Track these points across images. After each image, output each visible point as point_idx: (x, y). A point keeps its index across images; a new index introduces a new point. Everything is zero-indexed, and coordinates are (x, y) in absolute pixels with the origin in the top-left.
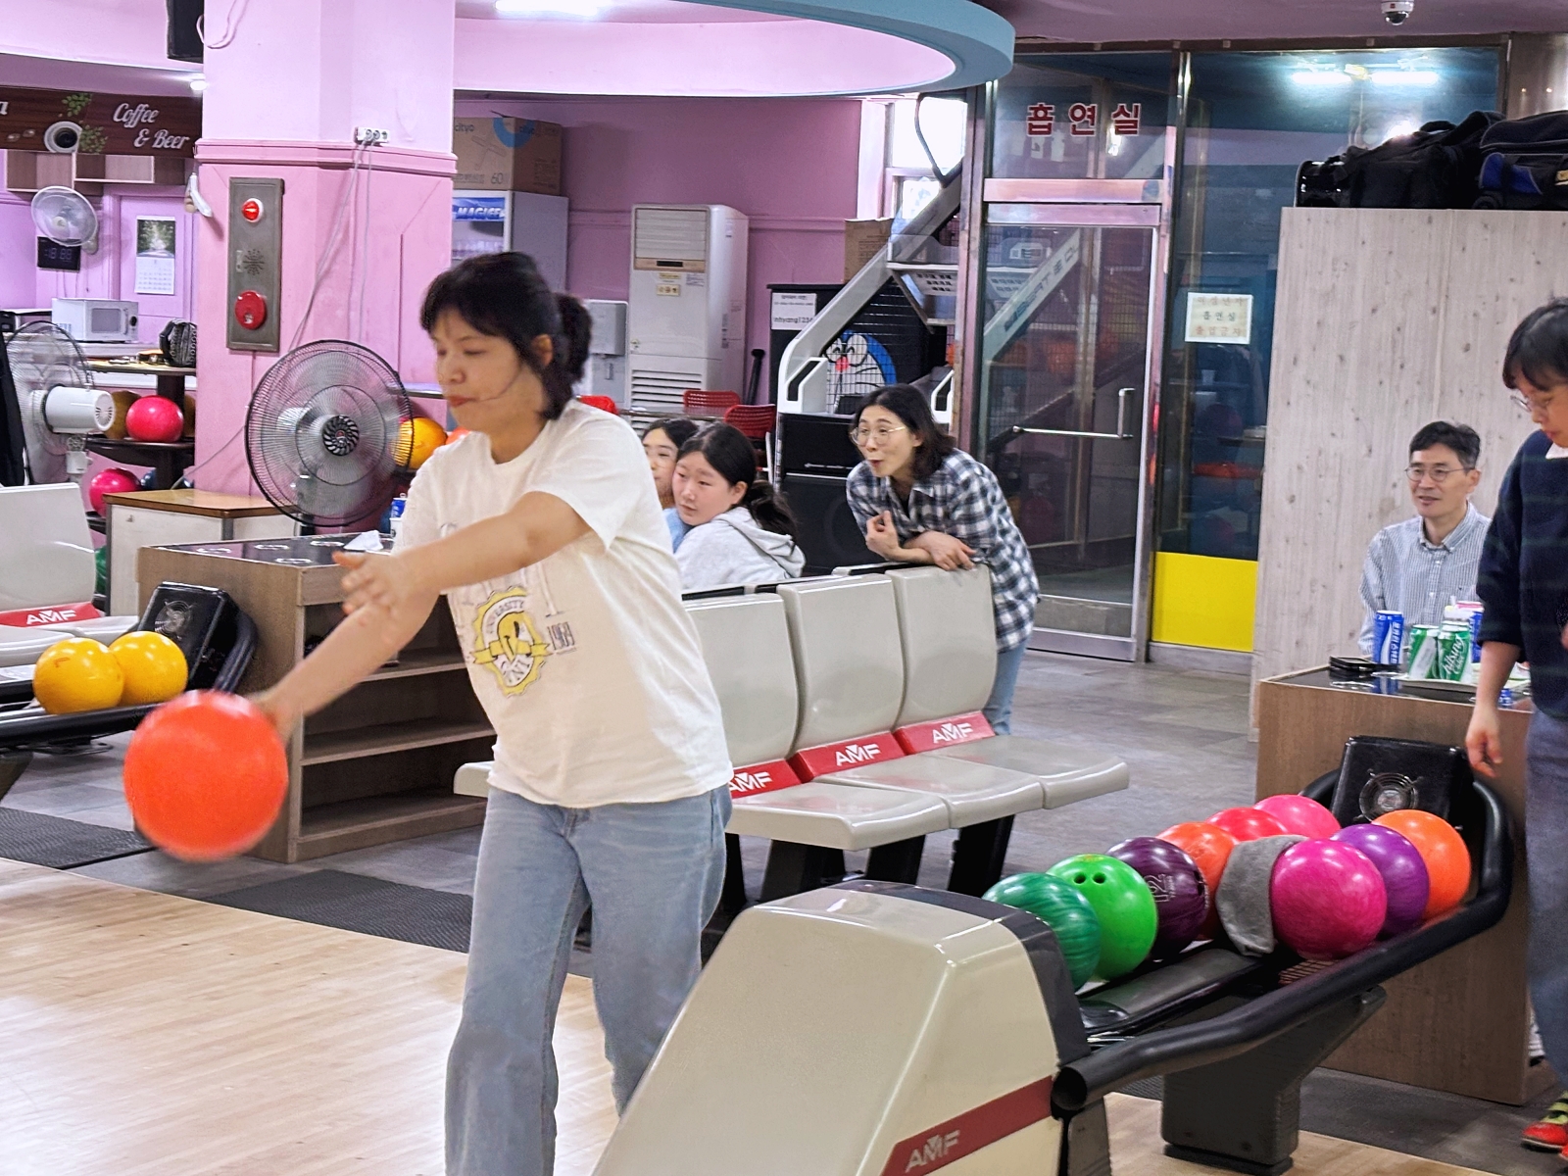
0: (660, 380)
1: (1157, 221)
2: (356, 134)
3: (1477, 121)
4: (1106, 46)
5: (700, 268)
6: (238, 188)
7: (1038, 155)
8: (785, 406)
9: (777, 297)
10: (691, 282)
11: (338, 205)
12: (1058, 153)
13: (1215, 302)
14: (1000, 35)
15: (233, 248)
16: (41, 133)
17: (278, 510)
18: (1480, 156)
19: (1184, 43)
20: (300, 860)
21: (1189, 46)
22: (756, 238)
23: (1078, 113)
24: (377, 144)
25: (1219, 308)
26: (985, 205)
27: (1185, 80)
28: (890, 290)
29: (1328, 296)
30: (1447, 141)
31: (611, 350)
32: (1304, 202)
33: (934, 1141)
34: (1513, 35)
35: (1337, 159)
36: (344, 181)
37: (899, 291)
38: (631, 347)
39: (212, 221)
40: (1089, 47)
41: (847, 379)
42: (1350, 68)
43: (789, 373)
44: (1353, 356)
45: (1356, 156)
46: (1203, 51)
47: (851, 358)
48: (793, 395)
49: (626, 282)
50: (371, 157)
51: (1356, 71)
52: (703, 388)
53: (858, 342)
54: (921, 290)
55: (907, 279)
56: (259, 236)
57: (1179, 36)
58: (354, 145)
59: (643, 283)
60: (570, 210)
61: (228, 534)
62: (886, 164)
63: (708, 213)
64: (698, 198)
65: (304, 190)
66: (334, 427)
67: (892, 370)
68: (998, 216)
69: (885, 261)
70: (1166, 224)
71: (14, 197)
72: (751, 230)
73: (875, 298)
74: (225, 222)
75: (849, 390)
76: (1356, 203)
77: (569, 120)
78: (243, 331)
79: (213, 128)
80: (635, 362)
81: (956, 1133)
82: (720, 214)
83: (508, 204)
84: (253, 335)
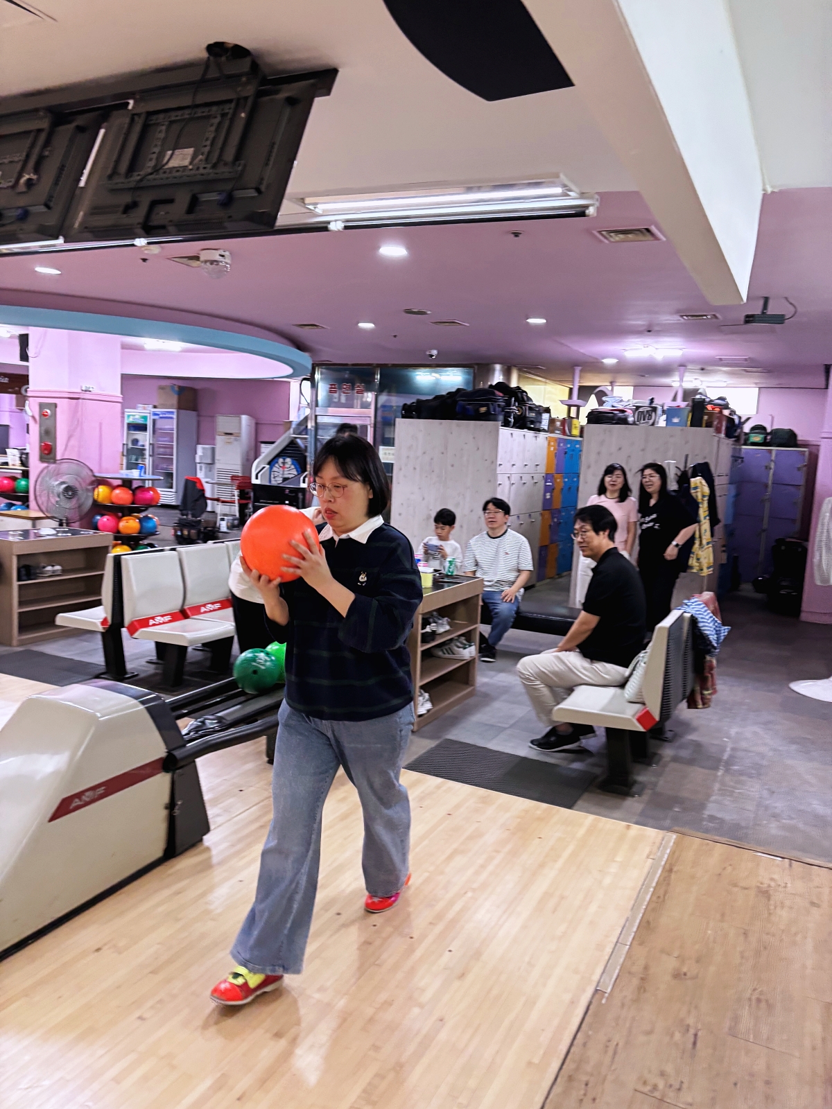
0: (226, 471)
1: (370, 422)
2: (81, 387)
3: (459, 390)
4: (353, 365)
5: (238, 435)
6: (42, 406)
7: (336, 400)
8: (254, 481)
9: (263, 445)
10: (236, 440)
11: (74, 413)
12: (343, 399)
13: (388, 449)
14: (305, 359)
15: (40, 426)
16: (20, 388)
17: (48, 518)
18: (457, 401)
19: (377, 364)
20: (18, 646)
21: (379, 366)
22: (258, 426)
23: (345, 387)
24: (90, 391)
25: (389, 452)
26: (316, 416)
27: (378, 377)
28: (292, 444)
29: (410, 448)
30: (448, 398)
31: (209, 461)
32: (403, 417)
33: (87, 794)
34: (477, 364)
35: (413, 403)
36: (77, 404)
37: (295, 444)
38: (216, 461)
39: (33, 417)
40: (346, 365)
41: (286, 472)
42: (434, 374)
43: (256, 470)
44: (418, 469)
45: (419, 401)
46: (382, 367)
47: (287, 466)
48: (257, 478)
49: (214, 439)
50: (87, 396)
51: (437, 375)
52: (240, 475)
53: (288, 460)
54: (303, 444)
55: (299, 441)
56: (48, 423)
57: (375, 362)
58: (81, 391)
59: (220, 440)
60: (199, 416)
61: (34, 526)
62: (300, 403)
63: (240, 420)
64: (238, 413)
65: (63, 407)
66: (68, 489)
67: (299, 470)
68: (320, 420)
69: (291, 434)
70: (372, 425)
71: (18, 411)
72: (257, 424)
73: (287, 446)
74: (37, 417)
75: (286, 476)
76: (419, 417)
77: (197, 386)
78: (43, 455)
79: (34, 386)
80: (218, 466)
81: (103, 788)
82: (244, 418)
83: (175, 414)
84: (49, 456)
